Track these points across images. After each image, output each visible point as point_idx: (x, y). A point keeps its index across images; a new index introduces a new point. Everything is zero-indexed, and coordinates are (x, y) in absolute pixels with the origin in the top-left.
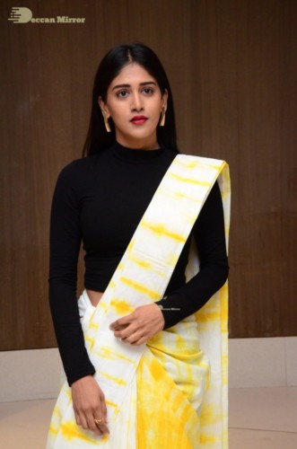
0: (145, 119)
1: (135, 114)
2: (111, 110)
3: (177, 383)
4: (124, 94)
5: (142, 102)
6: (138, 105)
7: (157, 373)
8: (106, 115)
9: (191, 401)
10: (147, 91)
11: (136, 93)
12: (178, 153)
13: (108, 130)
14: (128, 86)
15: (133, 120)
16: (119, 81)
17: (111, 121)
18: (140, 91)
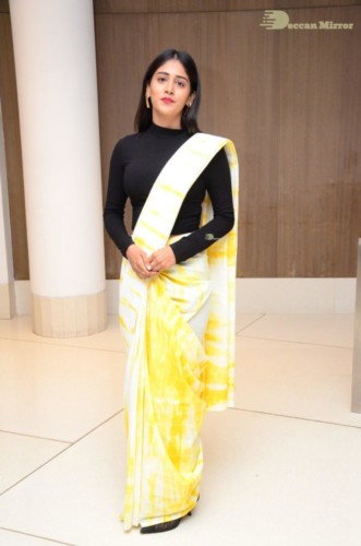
0: (172, 101)
1: (167, 96)
2: (152, 92)
3: (174, 299)
4: (163, 80)
5: (173, 88)
6: (170, 90)
7: (160, 292)
8: (148, 95)
9: (182, 313)
10: (180, 84)
11: (171, 81)
12: (198, 131)
13: (148, 106)
14: (167, 74)
15: (164, 99)
16: (161, 69)
17: (150, 99)
18: (175, 81)
